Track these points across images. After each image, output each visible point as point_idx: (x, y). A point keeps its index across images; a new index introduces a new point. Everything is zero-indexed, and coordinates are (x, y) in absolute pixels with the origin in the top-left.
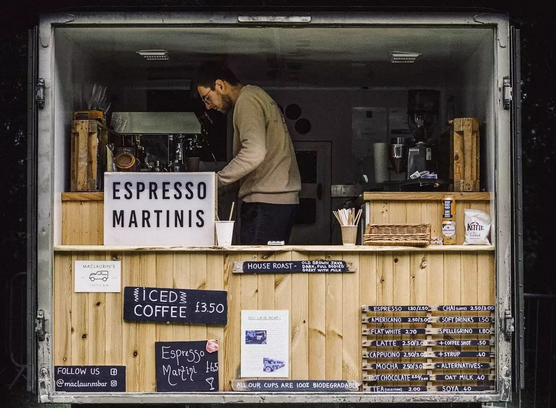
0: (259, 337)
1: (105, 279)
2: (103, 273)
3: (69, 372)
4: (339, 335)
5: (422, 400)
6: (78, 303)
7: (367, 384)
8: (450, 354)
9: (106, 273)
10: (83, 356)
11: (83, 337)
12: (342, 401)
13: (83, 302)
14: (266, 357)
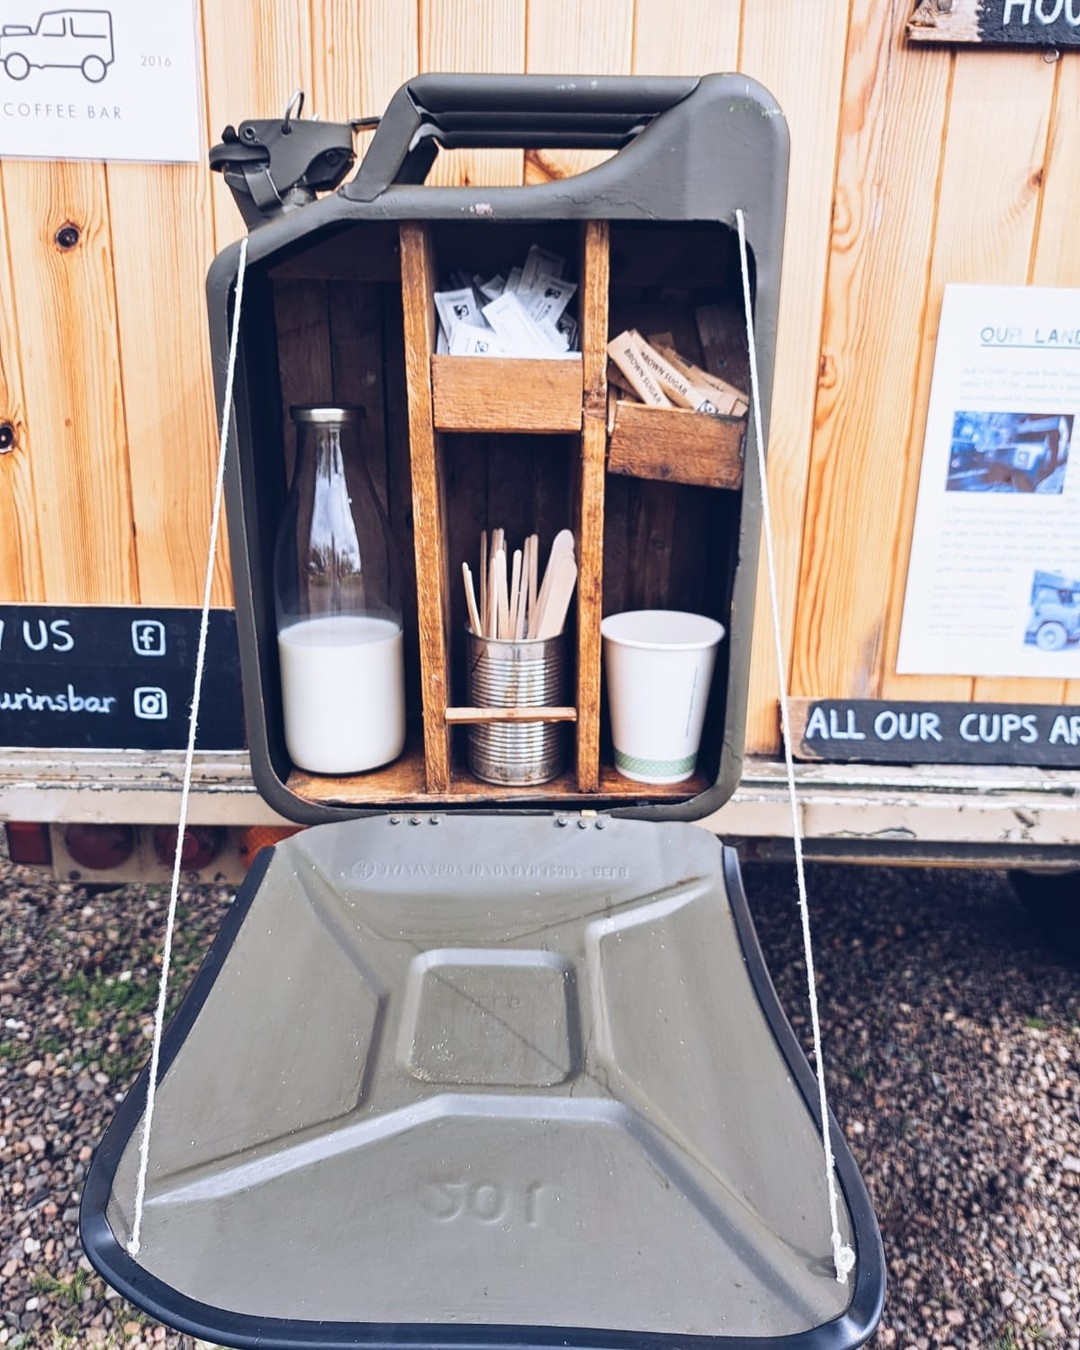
0: (1029, 454)
1: (94, 69)
2: (83, 23)
9: (99, 24)
14: (1048, 568)
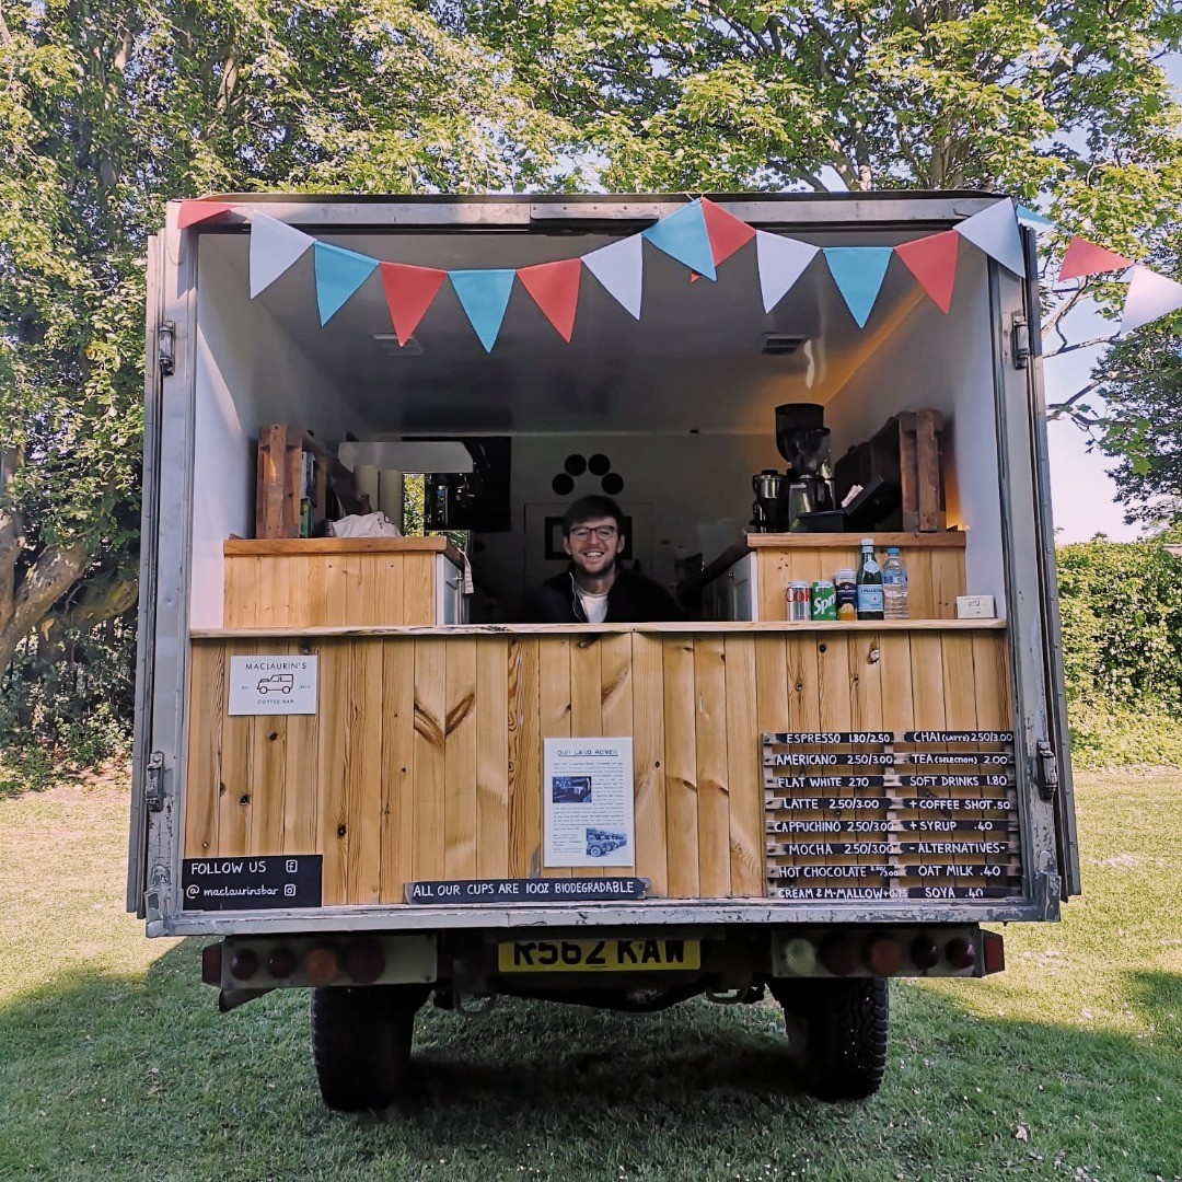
0: (579, 790)
1: (286, 690)
2: (284, 678)
3: (212, 869)
4: (723, 790)
5: (889, 918)
6: (234, 736)
7: (775, 884)
8: (933, 826)
9: (289, 678)
10: (241, 838)
11: (242, 801)
12: (734, 919)
13: (245, 734)
14: (592, 827)
